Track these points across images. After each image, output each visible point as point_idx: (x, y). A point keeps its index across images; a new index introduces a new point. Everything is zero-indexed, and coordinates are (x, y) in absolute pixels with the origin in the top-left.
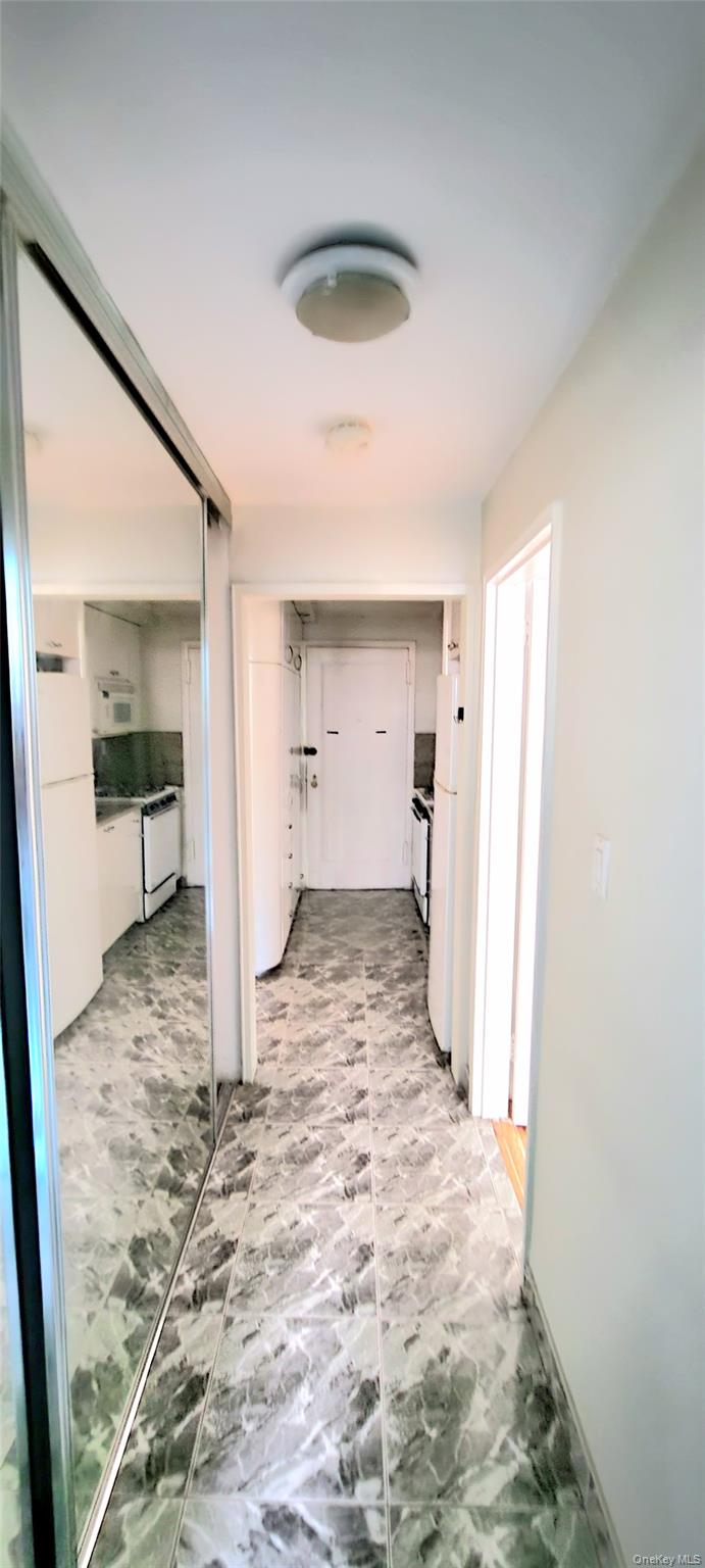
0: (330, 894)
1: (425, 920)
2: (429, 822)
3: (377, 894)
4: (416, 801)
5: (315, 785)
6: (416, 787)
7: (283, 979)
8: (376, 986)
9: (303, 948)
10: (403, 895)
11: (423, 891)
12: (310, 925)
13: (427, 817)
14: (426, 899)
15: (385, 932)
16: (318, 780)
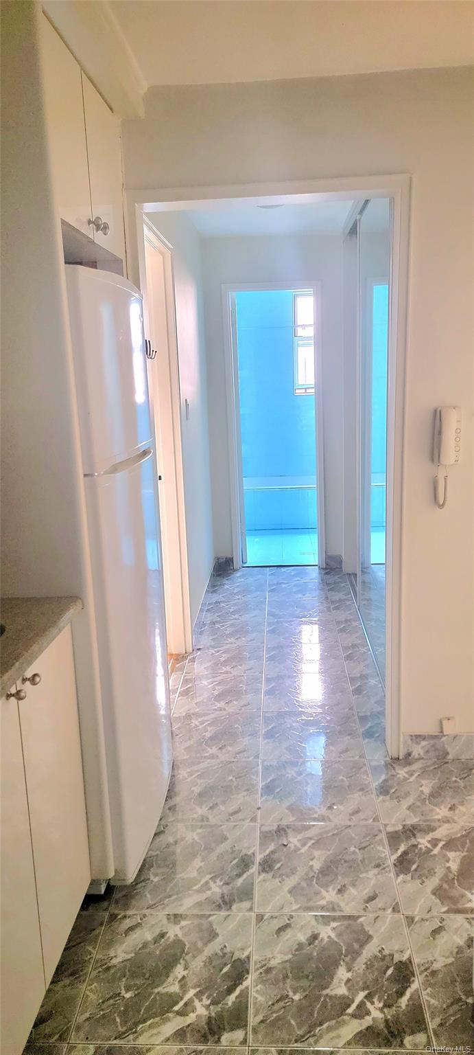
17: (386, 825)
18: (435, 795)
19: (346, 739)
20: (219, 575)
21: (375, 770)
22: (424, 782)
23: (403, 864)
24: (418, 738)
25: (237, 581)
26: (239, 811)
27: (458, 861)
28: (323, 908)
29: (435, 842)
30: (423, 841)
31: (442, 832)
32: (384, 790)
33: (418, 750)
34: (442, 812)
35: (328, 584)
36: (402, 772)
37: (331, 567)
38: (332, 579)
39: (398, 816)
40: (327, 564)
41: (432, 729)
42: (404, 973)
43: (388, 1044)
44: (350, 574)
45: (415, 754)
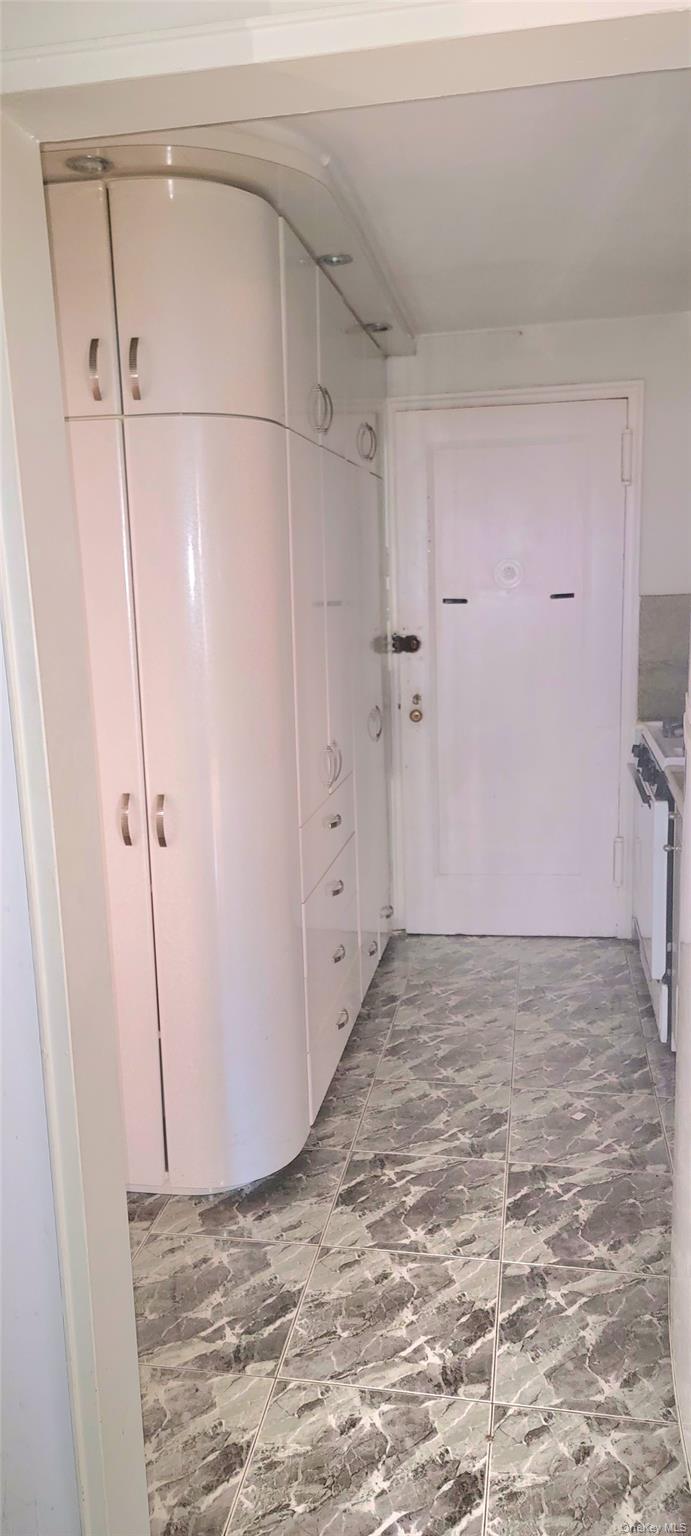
0: (450, 947)
1: (664, 1039)
2: (671, 808)
3: (556, 951)
4: (641, 751)
5: (416, 717)
6: (642, 718)
7: (302, 1208)
8: (528, 1249)
9: (369, 1100)
10: (611, 954)
11: (658, 970)
12: (395, 1035)
13: (664, 794)
14: (665, 988)
15: (564, 1061)
16: (424, 705)
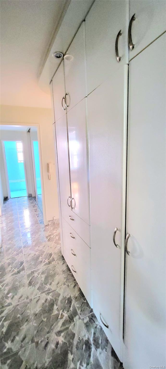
17: (45, 236)
18: (53, 230)
19: (37, 225)
20: (5, 201)
21: (43, 228)
22: (51, 228)
23: (49, 240)
24: (49, 221)
25: (9, 201)
26: (17, 240)
27: (58, 238)
28: (36, 250)
29: (54, 236)
30: (52, 236)
31: (55, 234)
32: (44, 231)
33: (50, 223)
34: (55, 231)
35: (29, 199)
36: (47, 227)
37: (30, 196)
38: (30, 198)
39: (48, 233)
40: (29, 196)
41: (52, 219)
42: (51, 255)
43: (49, 264)
44: (34, 197)
45: (49, 224)
